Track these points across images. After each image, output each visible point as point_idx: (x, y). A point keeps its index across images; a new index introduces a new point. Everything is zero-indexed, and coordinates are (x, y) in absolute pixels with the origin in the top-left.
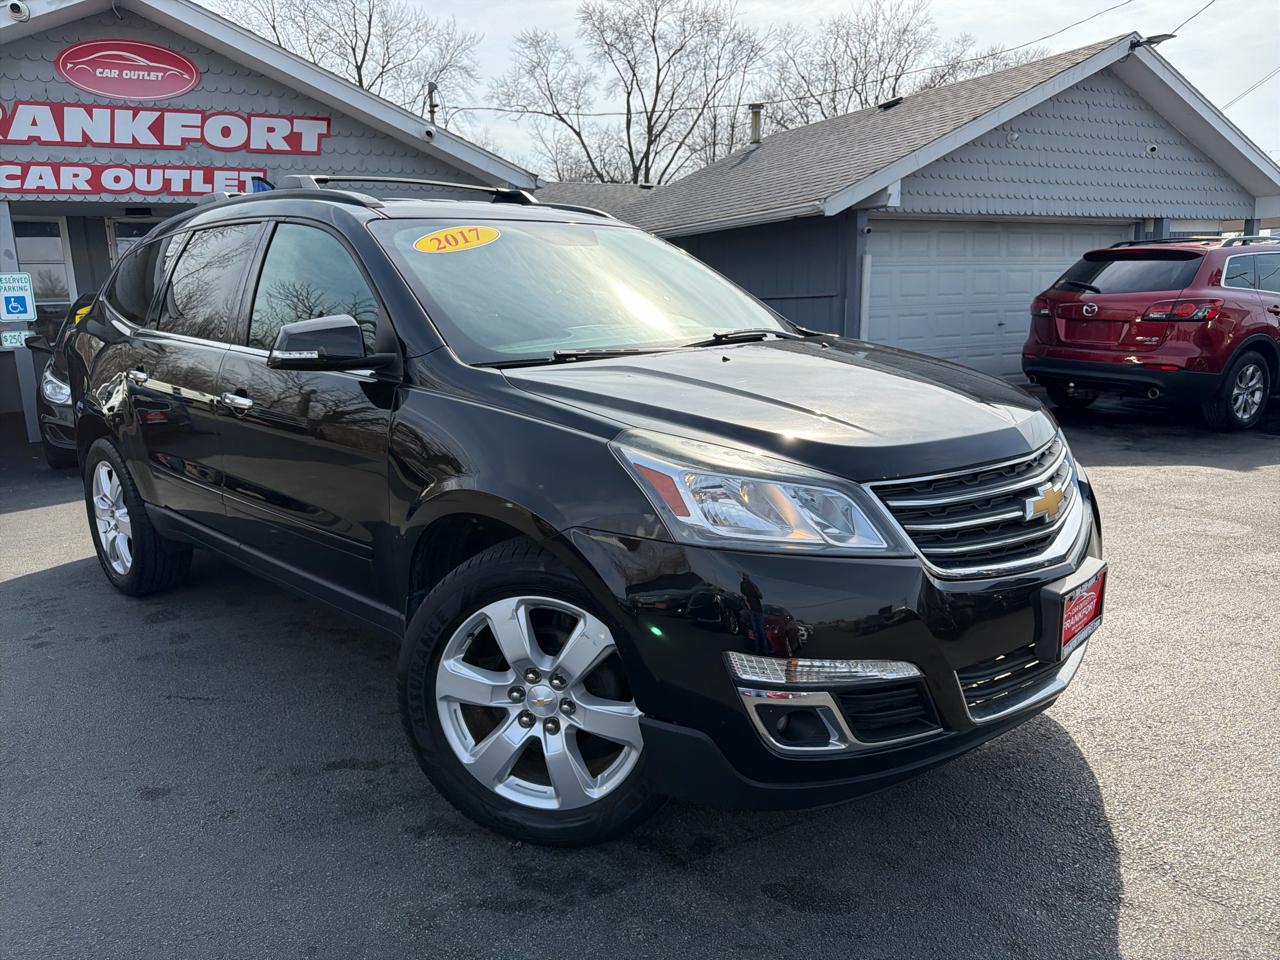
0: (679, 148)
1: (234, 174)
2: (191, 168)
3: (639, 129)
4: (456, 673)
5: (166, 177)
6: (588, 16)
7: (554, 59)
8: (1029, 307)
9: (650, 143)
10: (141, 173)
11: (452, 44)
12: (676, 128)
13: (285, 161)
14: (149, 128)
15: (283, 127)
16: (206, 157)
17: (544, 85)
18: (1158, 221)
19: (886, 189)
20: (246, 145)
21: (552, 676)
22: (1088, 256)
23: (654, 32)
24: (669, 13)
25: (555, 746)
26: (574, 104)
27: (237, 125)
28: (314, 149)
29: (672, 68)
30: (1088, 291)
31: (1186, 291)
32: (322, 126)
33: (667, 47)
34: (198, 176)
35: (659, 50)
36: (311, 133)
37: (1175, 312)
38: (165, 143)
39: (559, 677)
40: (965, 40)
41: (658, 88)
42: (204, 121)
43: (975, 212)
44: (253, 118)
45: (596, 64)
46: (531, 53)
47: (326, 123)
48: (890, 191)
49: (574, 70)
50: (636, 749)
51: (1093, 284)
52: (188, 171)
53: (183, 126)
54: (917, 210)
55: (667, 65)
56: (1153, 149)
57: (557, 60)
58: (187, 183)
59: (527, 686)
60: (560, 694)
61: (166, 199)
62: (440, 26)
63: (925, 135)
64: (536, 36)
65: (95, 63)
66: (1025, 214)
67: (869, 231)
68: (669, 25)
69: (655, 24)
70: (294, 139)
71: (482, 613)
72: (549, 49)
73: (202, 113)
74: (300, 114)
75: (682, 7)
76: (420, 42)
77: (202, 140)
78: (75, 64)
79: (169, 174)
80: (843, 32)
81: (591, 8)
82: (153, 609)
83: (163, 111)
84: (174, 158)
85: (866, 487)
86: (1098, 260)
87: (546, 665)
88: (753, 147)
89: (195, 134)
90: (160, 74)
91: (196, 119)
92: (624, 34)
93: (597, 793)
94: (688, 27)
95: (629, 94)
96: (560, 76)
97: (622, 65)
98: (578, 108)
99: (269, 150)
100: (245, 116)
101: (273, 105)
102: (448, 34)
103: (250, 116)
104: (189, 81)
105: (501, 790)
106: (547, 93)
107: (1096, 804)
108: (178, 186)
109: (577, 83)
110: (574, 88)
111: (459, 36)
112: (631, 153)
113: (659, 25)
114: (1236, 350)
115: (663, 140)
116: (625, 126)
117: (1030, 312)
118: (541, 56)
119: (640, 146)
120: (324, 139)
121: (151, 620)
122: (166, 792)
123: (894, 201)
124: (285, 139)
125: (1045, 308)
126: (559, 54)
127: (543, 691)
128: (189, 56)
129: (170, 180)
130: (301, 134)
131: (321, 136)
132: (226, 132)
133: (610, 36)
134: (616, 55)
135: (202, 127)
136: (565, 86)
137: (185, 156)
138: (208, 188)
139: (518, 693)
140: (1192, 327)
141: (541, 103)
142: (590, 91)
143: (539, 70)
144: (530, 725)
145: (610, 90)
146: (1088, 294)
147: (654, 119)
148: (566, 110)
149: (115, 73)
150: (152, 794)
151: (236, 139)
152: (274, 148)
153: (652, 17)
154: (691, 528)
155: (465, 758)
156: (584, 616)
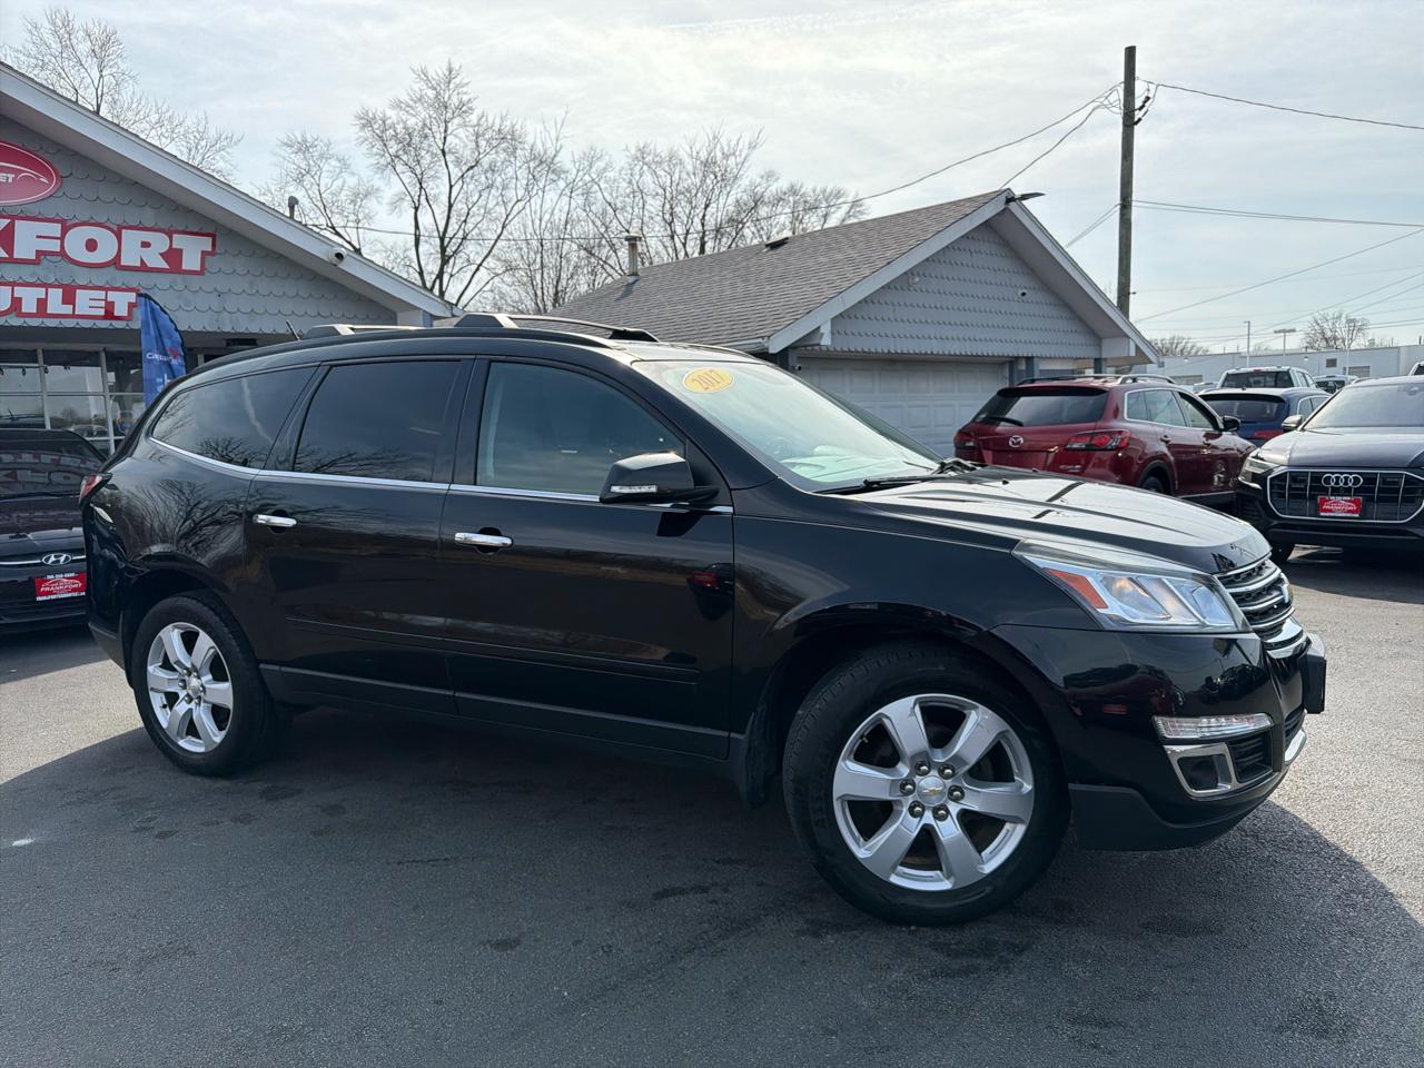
0: (478, 269)
1: (101, 294)
2: (46, 286)
3: (430, 248)
4: (853, 778)
5: (16, 295)
6: (367, 122)
7: (326, 168)
8: (952, 439)
9: (445, 261)
11: (203, 143)
12: (472, 250)
13: (163, 281)
15: (160, 242)
16: (67, 274)
17: (314, 192)
18: (1029, 359)
19: (819, 328)
20: (116, 262)
21: (942, 768)
22: (1001, 393)
23: (444, 144)
24: (460, 126)
25: (949, 830)
26: (352, 217)
27: (107, 241)
28: (197, 267)
29: (465, 186)
30: (1002, 423)
31: (1099, 424)
32: (206, 244)
33: (458, 162)
34: (55, 295)
35: (450, 166)
36: (193, 251)
37: (1093, 442)
38: (16, 256)
39: (949, 768)
40: (770, 176)
41: (450, 206)
42: (65, 231)
43: (886, 351)
44: (124, 231)
45: (378, 176)
46: (298, 159)
47: (210, 239)
48: (822, 330)
49: (352, 181)
50: (1022, 821)
51: (1008, 416)
52: (44, 289)
53: (38, 237)
54: (838, 349)
55: (460, 182)
56: (1024, 294)
57: (331, 169)
58: (42, 303)
59: (917, 779)
60: (949, 783)
61: (15, 321)
62: (188, 122)
63: (844, 278)
64: (305, 141)
66: (932, 353)
67: (800, 368)
68: (461, 139)
69: (445, 138)
70: (173, 256)
71: (880, 714)
72: (321, 156)
73: (62, 222)
74: (180, 229)
75: (476, 122)
76: (164, 139)
77: (62, 253)
79: (19, 292)
80: (649, 159)
81: (371, 115)
82: (259, 786)
83: (13, 218)
84: (26, 273)
85: (1215, 577)
86: (1009, 396)
87: (939, 757)
88: (631, 279)
89: (55, 246)
90: (11, 176)
91: (56, 229)
92: (406, 144)
93: (988, 868)
94: (483, 143)
95: (416, 209)
96: (334, 187)
97: (408, 177)
98: (358, 221)
99: (143, 268)
100: (115, 228)
101: (149, 217)
102: (198, 132)
103: (121, 228)
104: (47, 186)
105: (894, 879)
106: (320, 205)
108: (29, 306)
109: (357, 195)
110: (352, 201)
111: (212, 134)
112: (421, 273)
113: (448, 138)
114: (1142, 477)
115: (460, 261)
116: (413, 243)
117: (953, 445)
118: (311, 162)
119: (432, 267)
120: (208, 258)
122: (517, 942)
123: (826, 341)
124: (163, 255)
125: (969, 441)
126: (333, 162)
127: (930, 782)
128: (46, 156)
129: (20, 299)
130: (181, 250)
131: (204, 254)
132: (91, 245)
133: (394, 147)
134: (400, 168)
135: (62, 239)
136: (343, 197)
137: (40, 272)
138: (68, 309)
139: (904, 786)
140: (1106, 456)
141: (311, 215)
142: (371, 204)
143: (308, 178)
144: (921, 815)
145: (395, 205)
146: (1003, 427)
147: (447, 240)
148: (342, 224)
150: (503, 945)
151: (104, 253)
152: (149, 265)
153: (442, 130)
154: (1110, 618)
155: (862, 852)
156: (975, 708)
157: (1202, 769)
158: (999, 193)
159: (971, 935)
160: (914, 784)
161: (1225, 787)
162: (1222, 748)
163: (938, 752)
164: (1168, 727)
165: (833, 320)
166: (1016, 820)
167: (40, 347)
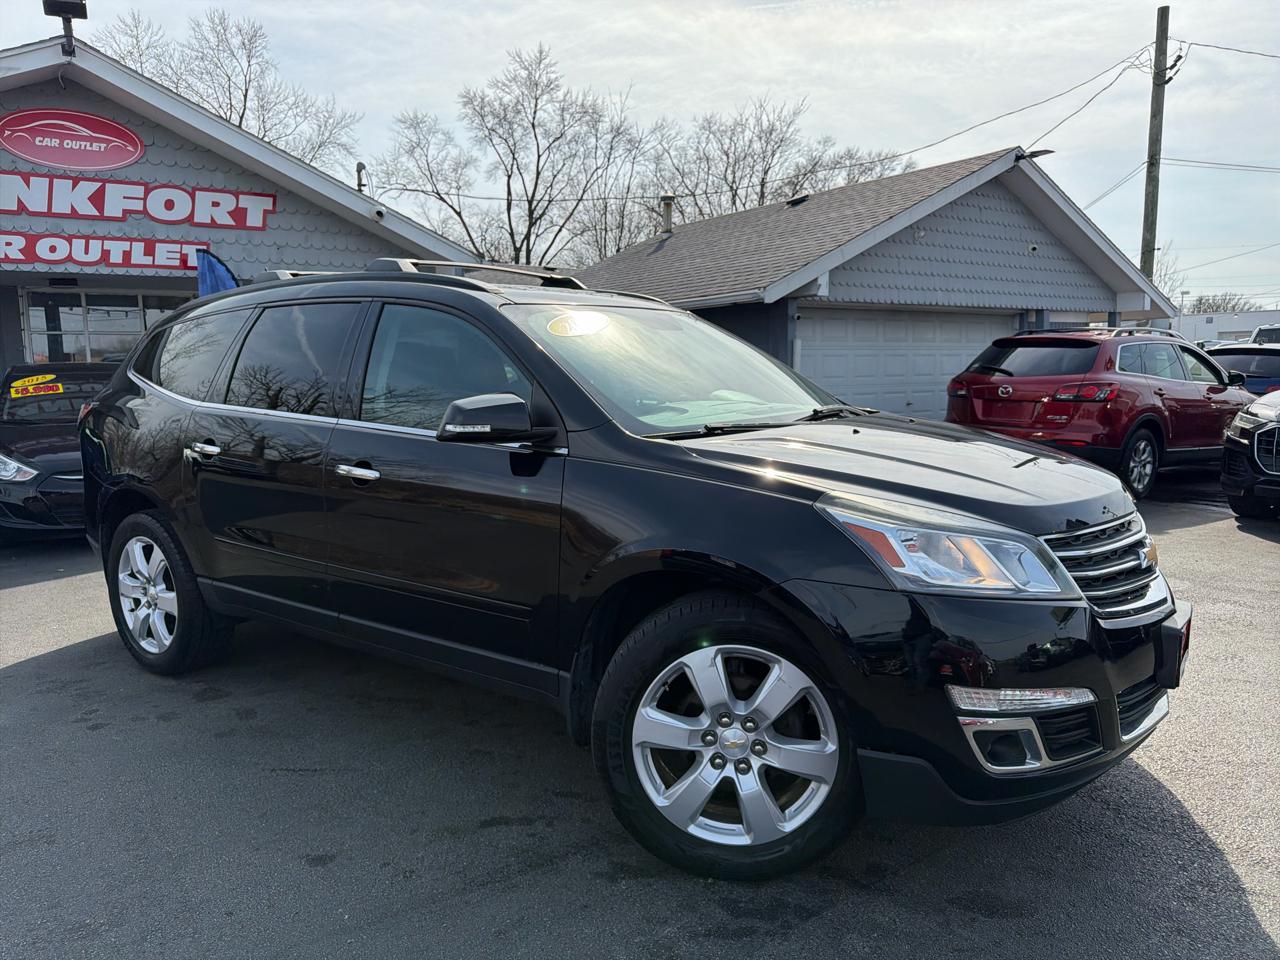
0: (560, 230)
1: (177, 247)
2: (131, 240)
3: (520, 212)
4: (653, 724)
5: (105, 248)
6: (468, 100)
7: (434, 140)
8: (946, 387)
9: (532, 224)
10: (78, 244)
11: (331, 121)
12: (555, 213)
13: (230, 235)
14: (90, 199)
15: (228, 202)
16: (147, 229)
17: (423, 164)
18: (1039, 312)
19: (816, 280)
20: (190, 219)
21: (744, 720)
22: (997, 343)
23: (534, 118)
24: (548, 102)
25: (749, 785)
26: (454, 184)
27: (182, 200)
28: (259, 224)
29: (552, 155)
30: (997, 374)
31: (1088, 375)
32: (268, 203)
33: (547, 134)
34: (138, 249)
35: (539, 138)
36: (256, 209)
37: (1081, 393)
38: (105, 214)
39: (751, 721)
40: (827, 141)
41: (538, 173)
42: (147, 193)
43: (889, 302)
44: (197, 193)
45: (478, 147)
46: (410, 133)
47: (271, 199)
48: (819, 282)
49: (454, 152)
50: (826, 782)
51: (1003, 367)
52: (129, 243)
53: (125, 198)
54: (839, 299)
55: (547, 152)
56: (1034, 249)
57: (437, 141)
58: (127, 255)
59: (720, 729)
60: (752, 736)
61: (104, 270)
62: (319, 103)
63: (847, 231)
64: (416, 117)
65: (34, 132)
66: (931, 305)
67: (799, 318)
68: (549, 113)
69: (535, 112)
70: (239, 214)
71: (681, 662)
72: (429, 131)
73: (145, 185)
74: (245, 191)
75: (562, 98)
77: (145, 212)
78: (14, 132)
79: (108, 245)
80: (714, 128)
81: (472, 94)
82: (197, 687)
83: (104, 182)
84: (113, 229)
85: (1041, 539)
86: (1004, 347)
87: (741, 709)
88: (665, 236)
89: (138, 206)
90: (103, 146)
91: (139, 191)
92: (502, 119)
93: (789, 827)
94: (567, 116)
95: (509, 177)
96: (440, 157)
97: (502, 149)
98: (459, 188)
99: (213, 224)
100: (190, 190)
101: (219, 179)
103: (195, 189)
104: (133, 153)
105: (693, 830)
106: (427, 173)
107: (1185, 816)
108: (116, 257)
109: (458, 164)
110: (454, 170)
112: (512, 234)
113: (538, 113)
114: (1132, 428)
115: (544, 223)
116: (506, 207)
117: (946, 393)
118: (422, 137)
119: (521, 228)
120: (269, 216)
121: (201, 697)
122: (332, 858)
123: (823, 291)
124: (230, 213)
125: (962, 389)
126: (440, 136)
127: (733, 734)
128: (133, 129)
129: (109, 251)
130: (246, 209)
131: (266, 212)
132: (169, 205)
133: (490, 121)
134: (496, 140)
135: (145, 199)
136: (446, 166)
137: (127, 228)
138: (148, 260)
139: (708, 736)
140: (1095, 407)
141: (420, 182)
142: (470, 173)
143: (418, 150)
144: (722, 767)
145: (491, 173)
146: (997, 377)
147: (535, 203)
148: (446, 190)
149: (55, 142)
150: (320, 860)
151: (180, 212)
152: (219, 222)
153: (533, 105)
154: (907, 578)
155: (659, 801)
156: (779, 662)
157: (1004, 745)
158: (1009, 151)
159: (766, 894)
160: (715, 735)
161: (1031, 765)
162: (1029, 724)
163: (741, 704)
164: (964, 698)
165: (831, 272)
166: (821, 780)
167: (140, 293)
